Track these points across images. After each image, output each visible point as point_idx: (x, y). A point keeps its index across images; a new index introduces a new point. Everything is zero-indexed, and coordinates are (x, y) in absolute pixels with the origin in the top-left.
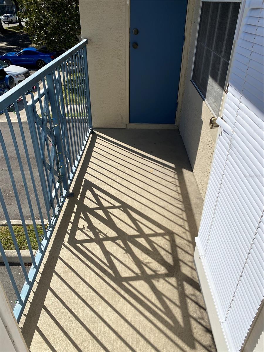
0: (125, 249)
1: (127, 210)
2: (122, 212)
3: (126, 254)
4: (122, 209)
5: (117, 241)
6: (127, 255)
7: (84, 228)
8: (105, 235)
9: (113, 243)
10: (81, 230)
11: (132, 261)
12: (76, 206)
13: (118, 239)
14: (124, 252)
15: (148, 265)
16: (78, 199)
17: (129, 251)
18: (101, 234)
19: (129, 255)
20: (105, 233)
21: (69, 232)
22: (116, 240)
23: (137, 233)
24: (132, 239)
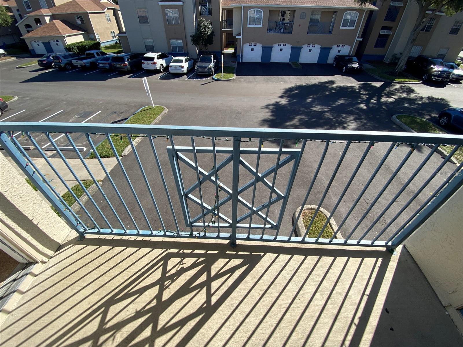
0: (142, 311)
1: (203, 313)
2: (199, 306)
3: (135, 311)
4: (205, 305)
5: (155, 301)
6: (134, 313)
7: (183, 264)
8: (167, 287)
9: (153, 297)
10: (181, 261)
11: (123, 319)
12: (216, 252)
13: (157, 302)
14: (138, 310)
15: (112, 338)
16: (228, 252)
17: (138, 315)
18: (170, 282)
19: (133, 315)
20: (170, 287)
21: (181, 252)
22: (157, 300)
23: (159, 327)
24: (154, 320)
